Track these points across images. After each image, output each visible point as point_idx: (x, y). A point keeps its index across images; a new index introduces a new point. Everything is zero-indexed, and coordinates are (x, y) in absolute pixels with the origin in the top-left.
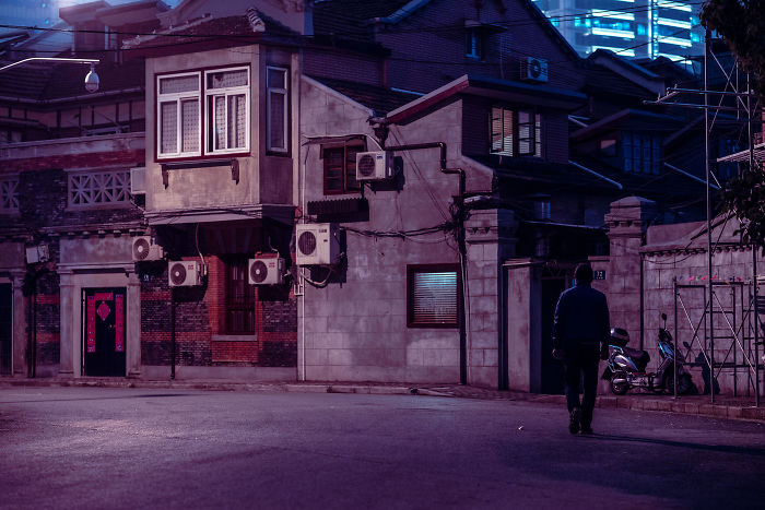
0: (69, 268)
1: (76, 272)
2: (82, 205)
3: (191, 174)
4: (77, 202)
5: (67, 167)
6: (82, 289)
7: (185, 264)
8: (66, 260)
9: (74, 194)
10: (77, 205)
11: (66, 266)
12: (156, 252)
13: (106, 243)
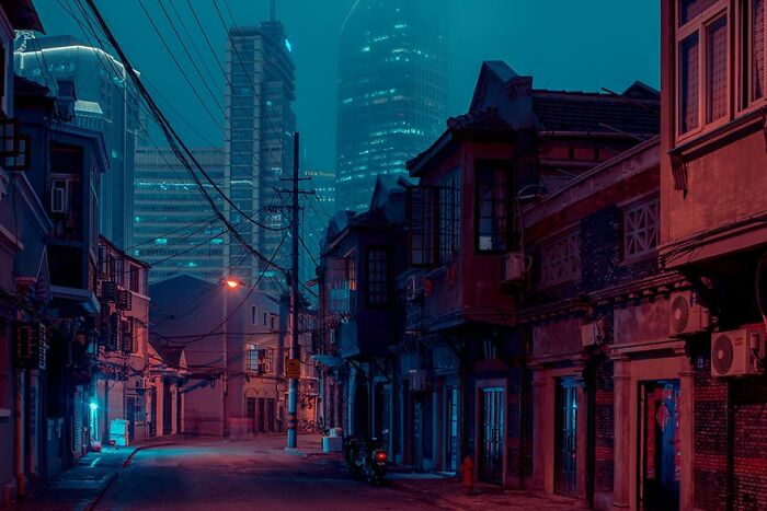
0: (621, 351)
1: (633, 356)
2: (637, 254)
3: (714, 161)
4: (632, 251)
5: (622, 199)
6: (640, 383)
7: (732, 335)
8: (621, 340)
9: (630, 237)
10: (632, 255)
11: (619, 348)
12: (698, 318)
13: (657, 310)
